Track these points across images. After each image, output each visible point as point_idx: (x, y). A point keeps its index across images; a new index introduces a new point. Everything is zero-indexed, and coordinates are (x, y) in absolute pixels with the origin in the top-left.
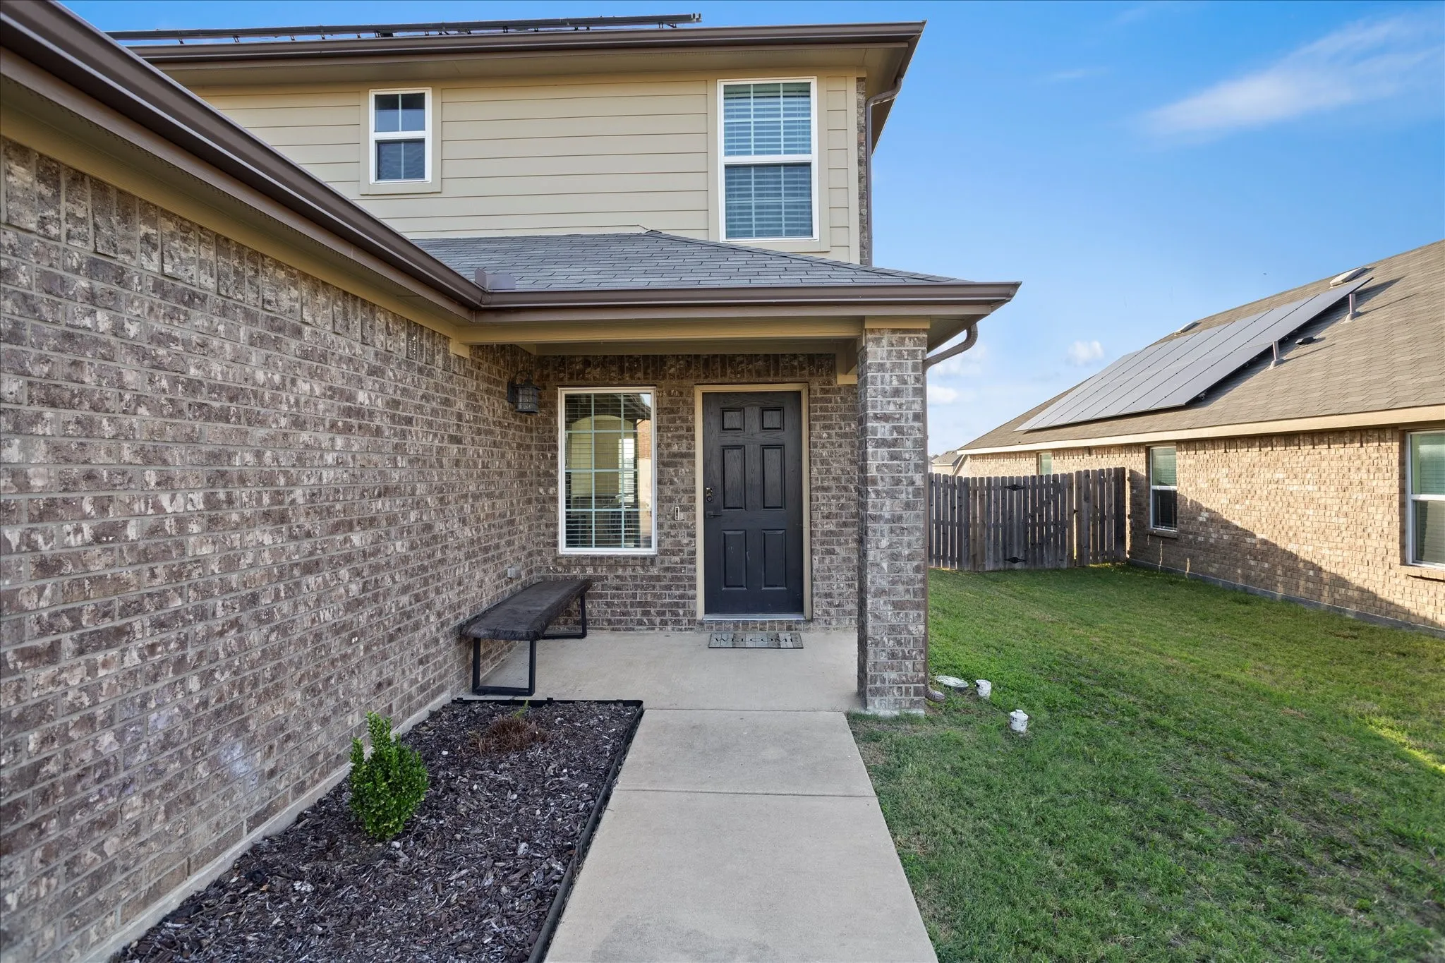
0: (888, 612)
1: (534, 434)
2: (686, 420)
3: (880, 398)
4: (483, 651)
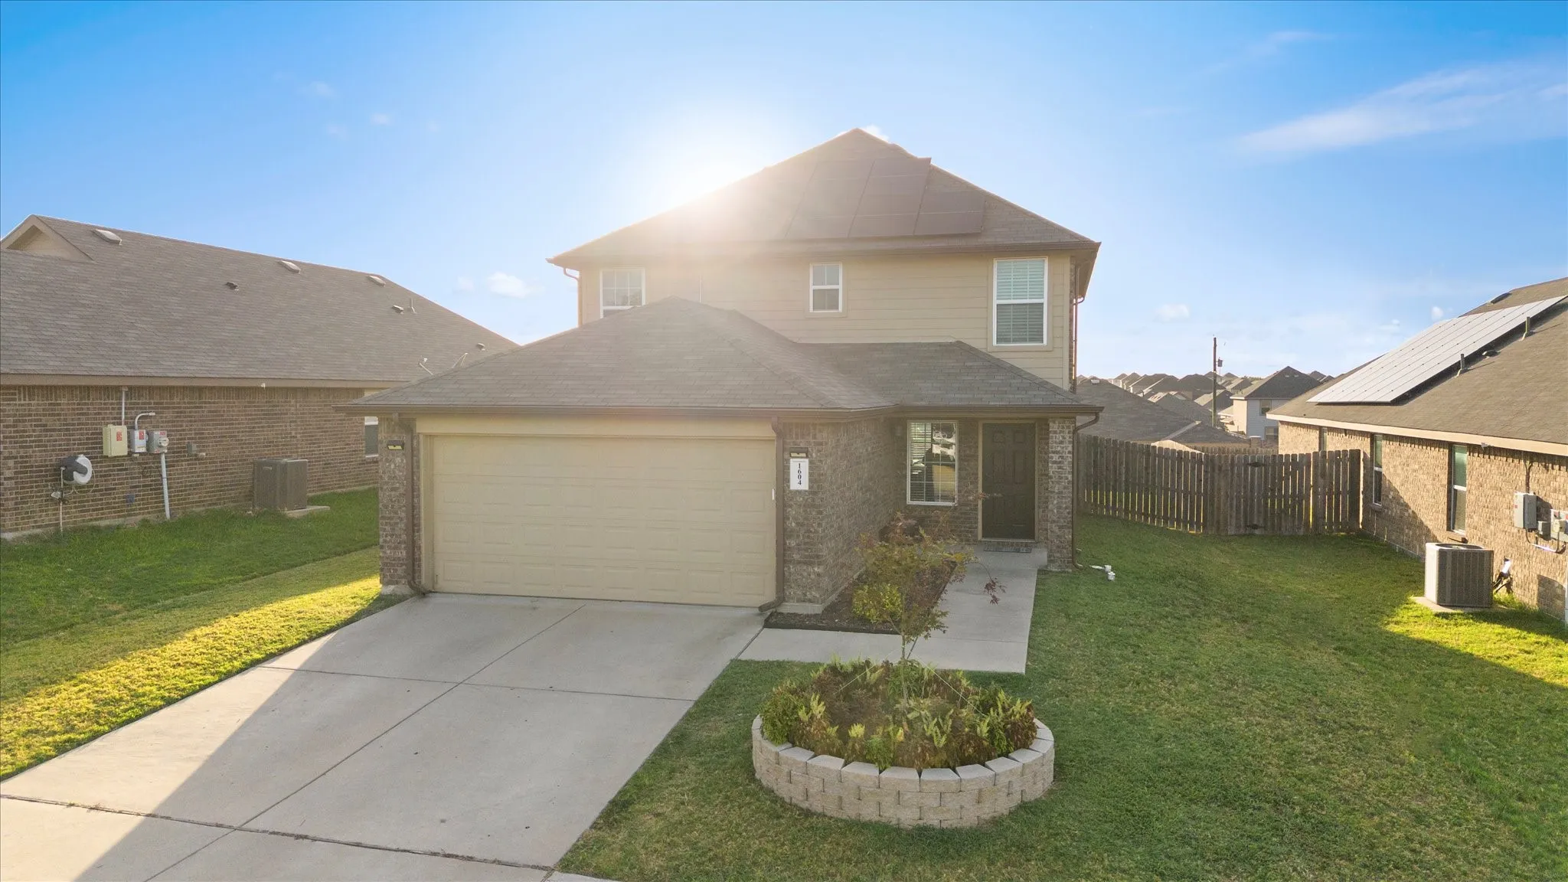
0: (1057, 530)
1: (898, 445)
2: (974, 438)
3: (1054, 445)
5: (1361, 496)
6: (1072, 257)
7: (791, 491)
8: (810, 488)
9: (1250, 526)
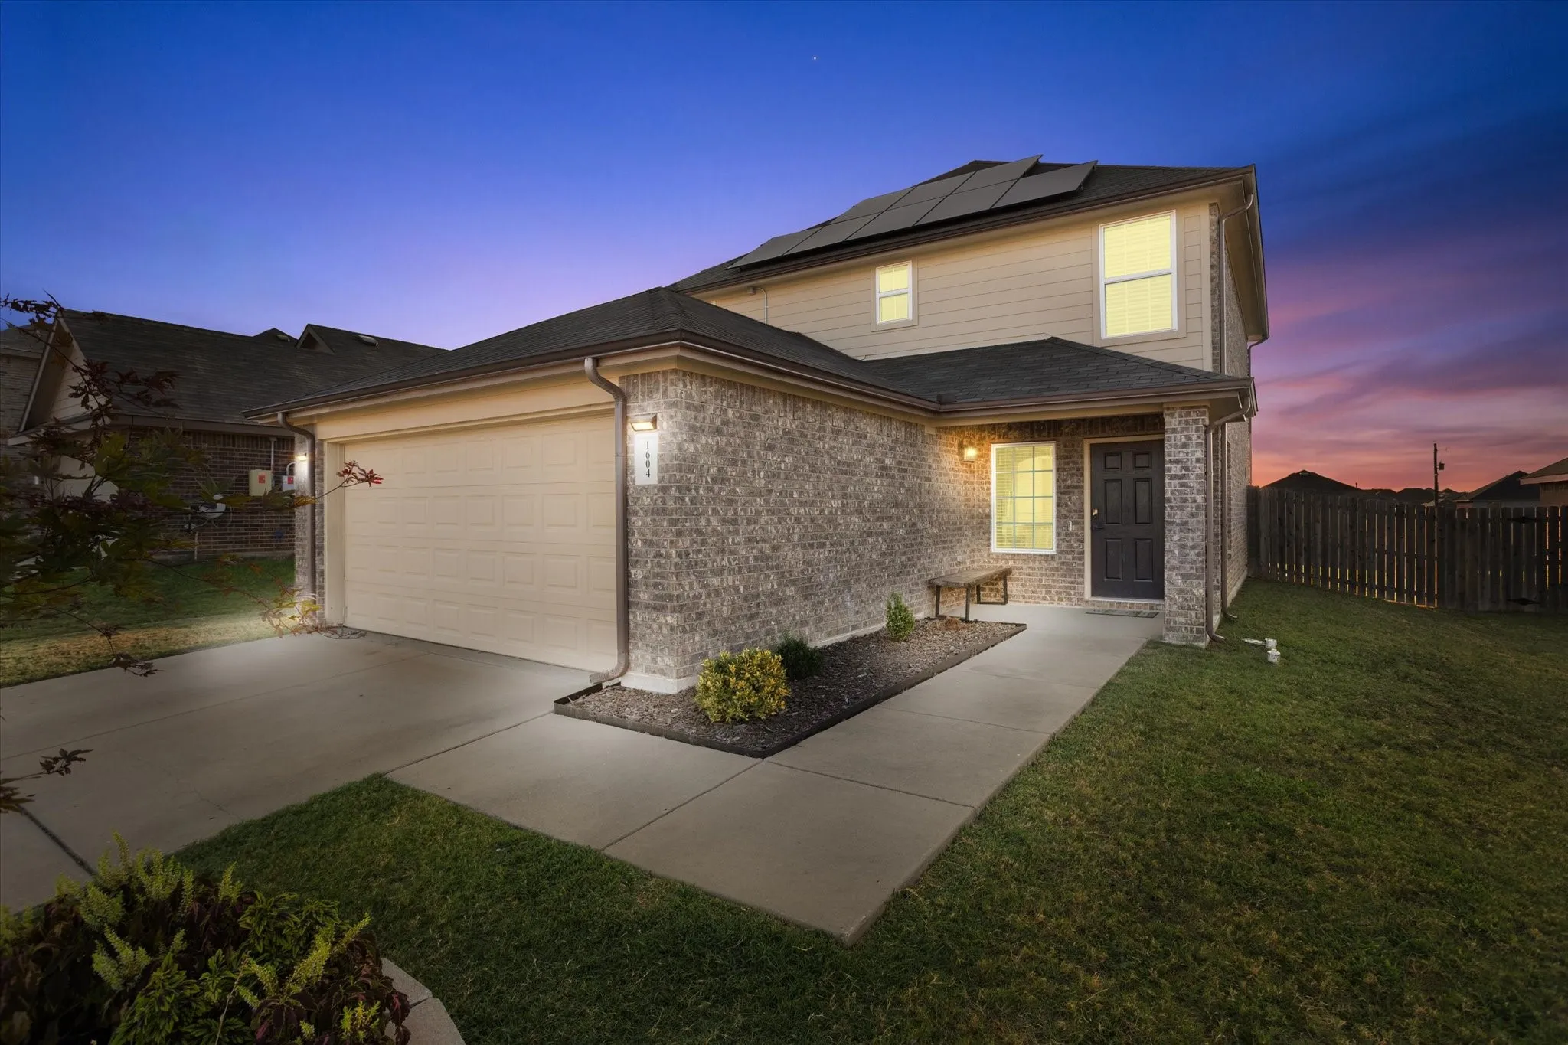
0: (1179, 581)
1: (976, 475)
2: (1077, 463)
3: (1173, 449)
4: (941, 599)
6: (1212, 205)
7: (635, 488)
8: (660, 482)
9: (1514, 601)
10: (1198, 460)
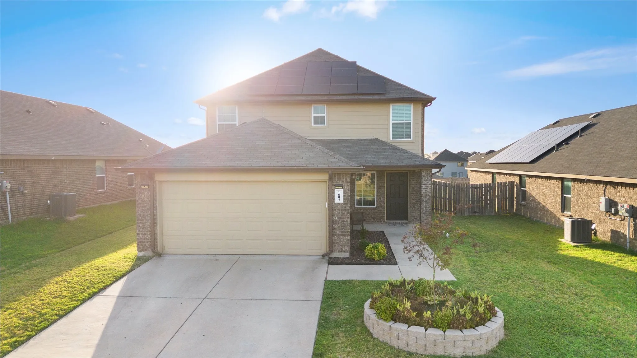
0: (425, 217)
2: (383, 179)
3: (424, 181)
5: (515, 199)
6: (422, 103)
7: (335, 204)
8: (344, 202)
9: (474, 212)
10: (430, 184)
